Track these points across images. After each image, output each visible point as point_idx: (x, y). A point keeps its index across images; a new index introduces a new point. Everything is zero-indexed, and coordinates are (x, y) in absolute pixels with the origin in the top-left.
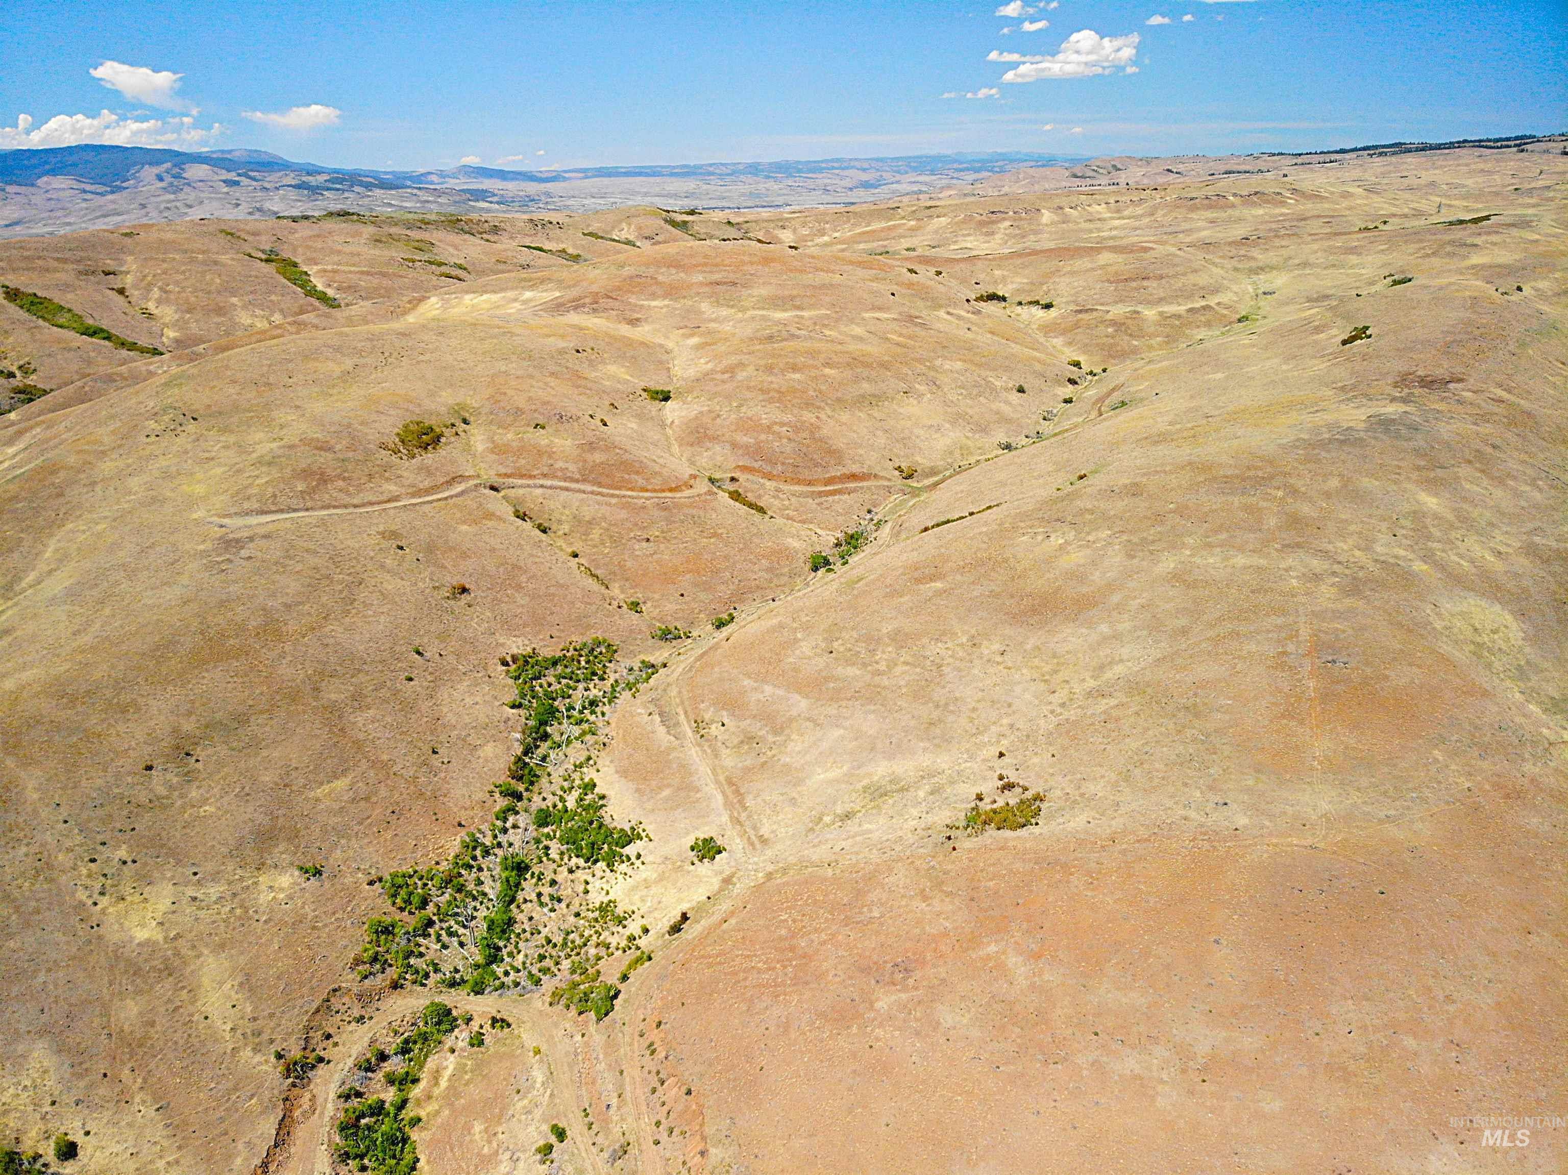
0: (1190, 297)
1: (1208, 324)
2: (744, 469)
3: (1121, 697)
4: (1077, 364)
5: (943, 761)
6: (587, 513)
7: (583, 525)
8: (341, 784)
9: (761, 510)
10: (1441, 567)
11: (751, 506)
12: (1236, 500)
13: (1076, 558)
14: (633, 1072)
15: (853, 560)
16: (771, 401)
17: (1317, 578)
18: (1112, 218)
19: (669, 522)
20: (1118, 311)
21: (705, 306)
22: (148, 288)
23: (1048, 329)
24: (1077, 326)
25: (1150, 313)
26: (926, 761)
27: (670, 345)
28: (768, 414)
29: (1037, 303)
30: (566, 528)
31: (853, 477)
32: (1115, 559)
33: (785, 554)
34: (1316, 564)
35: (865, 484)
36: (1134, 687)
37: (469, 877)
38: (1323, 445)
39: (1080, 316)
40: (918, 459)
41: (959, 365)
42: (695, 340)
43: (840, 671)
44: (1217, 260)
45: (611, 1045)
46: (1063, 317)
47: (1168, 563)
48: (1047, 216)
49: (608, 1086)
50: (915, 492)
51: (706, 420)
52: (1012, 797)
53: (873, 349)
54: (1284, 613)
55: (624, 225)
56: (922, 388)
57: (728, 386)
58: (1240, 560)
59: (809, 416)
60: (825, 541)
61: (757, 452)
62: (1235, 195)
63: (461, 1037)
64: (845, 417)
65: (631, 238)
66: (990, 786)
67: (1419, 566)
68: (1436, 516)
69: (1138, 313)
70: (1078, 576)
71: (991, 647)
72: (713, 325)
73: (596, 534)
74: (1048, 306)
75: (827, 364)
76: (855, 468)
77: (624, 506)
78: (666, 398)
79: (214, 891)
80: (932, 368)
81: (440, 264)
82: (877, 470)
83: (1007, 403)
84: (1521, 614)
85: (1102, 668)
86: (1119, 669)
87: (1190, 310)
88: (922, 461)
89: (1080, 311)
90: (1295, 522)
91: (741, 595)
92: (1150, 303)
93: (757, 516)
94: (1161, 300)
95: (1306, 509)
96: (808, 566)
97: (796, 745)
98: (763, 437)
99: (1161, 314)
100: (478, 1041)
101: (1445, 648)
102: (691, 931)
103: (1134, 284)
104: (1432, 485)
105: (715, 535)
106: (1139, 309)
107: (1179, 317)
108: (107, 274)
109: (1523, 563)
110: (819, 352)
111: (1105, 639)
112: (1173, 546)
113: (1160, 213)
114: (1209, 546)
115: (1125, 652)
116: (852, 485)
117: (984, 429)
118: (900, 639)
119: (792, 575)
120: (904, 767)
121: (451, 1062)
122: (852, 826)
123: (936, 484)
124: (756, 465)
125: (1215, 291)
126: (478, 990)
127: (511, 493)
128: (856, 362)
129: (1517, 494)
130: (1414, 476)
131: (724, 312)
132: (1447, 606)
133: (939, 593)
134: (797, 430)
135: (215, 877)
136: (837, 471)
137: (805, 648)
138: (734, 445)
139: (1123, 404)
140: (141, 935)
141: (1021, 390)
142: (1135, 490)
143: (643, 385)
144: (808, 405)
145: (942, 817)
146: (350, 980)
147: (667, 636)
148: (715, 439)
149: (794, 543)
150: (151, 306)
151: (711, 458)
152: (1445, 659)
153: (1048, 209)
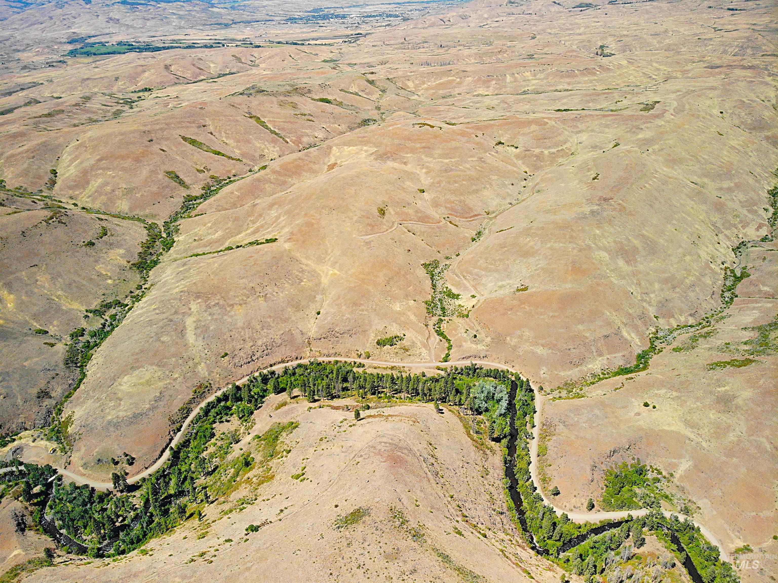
0: (558, 146)
1: (562, 156)
2: (450, 214)
3: (540, 270)
4: (526, 172)
5: (511, 282)
6: (423, 230)
7: (422, 233)
8: (411, 287)
9: (457, 226)
10: (597, 245)
11: (455, 225)
12: (562, 232)
13: (531, 244)
14: (475, 323)
15: (481, 239)
16: (452, 193)
17: (574, 248)
18: (532, 79)
19: (440, 231)
20: (537, 151)
21: (423, 157)
22: (220, 132)
23: (517, 157)
24: (525, 156)
25: (546, 152)
26: (508, 282)
27: (418, 172)
28: (453, 198)
29: (513, 146)
30: (418, 234)
31: (476, 215)
32: (539, 244)
33: (465, 237)
34: (575, 246)
35: (479, 217)
36: (543, 269)
37: (434, 302)
38: (579, 219)
39: (527, 152)
40: (490, 209)
41: (496, 177)
42: (424, 171)
43: (489, 266)
44: (567, 128)
45: (470, 321)
46: (521, 152)
47: (549, 245)
48: (509, 78)
49: (472, 325)
50: (491, 219)
51: (436, 199)
52: (523, 287)
53: (473, 173)
54: (568, 255)
55: (353, 85)
56: (488, 186)
57: (439, 189)
58: (561, 245)
59: (462, 198)
60: (474, 234)
61: (452, 209)
62: (578, 70)
63: (445, 322)
64: (471, 197)
65: (357, 91)
66: (519, 285)
67: (593, 246)
68: (598, 235)
69: (542, 152)
70: (532, 247)
71: (517, 262)
72: (427, 164)
73: (425, 234)
74: (517, 148)
75: (463, 180)
76: (476, 213)
77: (430, 228)
78: (424, 192)
79: (404, 303)
80: (490, 179)
81: (305, 115)
82: (480, 213)
83: (509, 189)
84: (609, 254)
85: (537, 265)
86: (540, 266)
87: (558, 151)
88: (491, 209)
89: (526, 151)
90: (571, 237)
91: (459, 248)
92: (546, 148)
93: (457, 228)
94: (550, 147)
95: (574, 234)
96: (471, 241)
97: (484, 280)
98: (453, 205)
99: (549, 152)
100: (448, 322)
101: (594, 261)
102: (476, 307)
103: (542, 141)
104: (599, 228)
105: (451, 234)
106: (543, 150)
107: (554, 153)
108: (204, 126)
109: (612, 244)
110: (460, 176)
111: (537, 260)
112: (550, 242)
113: (550, 78)
114: (556, 242)
115: (541, 262)
116: (476, 218)
117: (505, 199)
118: (500, 260)
119: (469, 243)
120: (504, 283)
121: (445, 325)
122: (497, 292)
123: (496, 217)
124: (453, 213)
125: (565, 143)
126: (444, 316)
127: (404, 225)
128: (470, 179)
129: (615, 229)
130: (596, 226)
131: (430, 159)
132: (596, 253)
133: (506, 251)
134: (461, 202)
135: (403, 301)
136: (472, 214)
137: (481, 262)
138: (446, 208)
139: (539, 191)
140: (398, 309)
141: (513, 185)
142: (543, 228)
143: (417, 188)
144: (461, 194)
145: (512, 290)
146: (427, 315)
147: (447, 258)
148: (441, 205)
149: (467, 235)
150: (224, 139)
151: (441, 211)
152: (593, 263)
153: (509, 74)
